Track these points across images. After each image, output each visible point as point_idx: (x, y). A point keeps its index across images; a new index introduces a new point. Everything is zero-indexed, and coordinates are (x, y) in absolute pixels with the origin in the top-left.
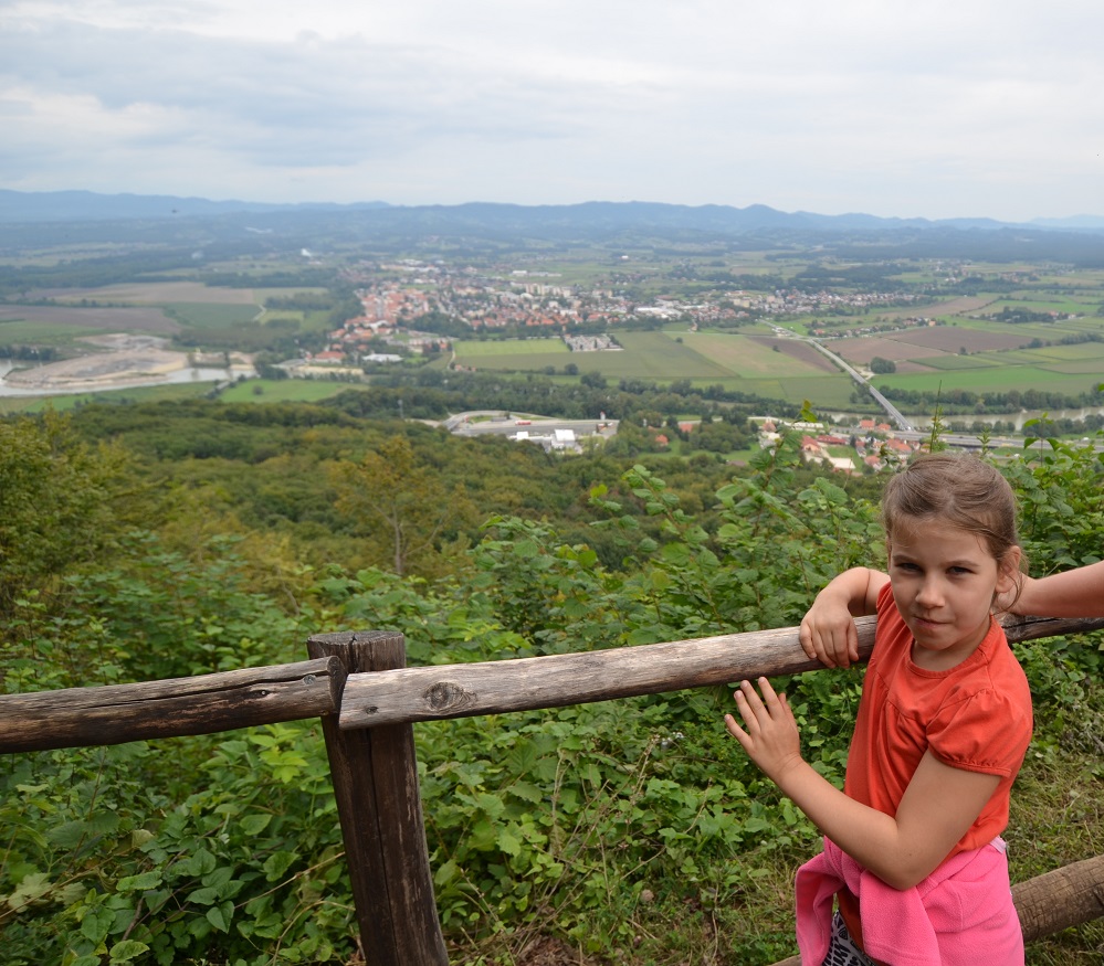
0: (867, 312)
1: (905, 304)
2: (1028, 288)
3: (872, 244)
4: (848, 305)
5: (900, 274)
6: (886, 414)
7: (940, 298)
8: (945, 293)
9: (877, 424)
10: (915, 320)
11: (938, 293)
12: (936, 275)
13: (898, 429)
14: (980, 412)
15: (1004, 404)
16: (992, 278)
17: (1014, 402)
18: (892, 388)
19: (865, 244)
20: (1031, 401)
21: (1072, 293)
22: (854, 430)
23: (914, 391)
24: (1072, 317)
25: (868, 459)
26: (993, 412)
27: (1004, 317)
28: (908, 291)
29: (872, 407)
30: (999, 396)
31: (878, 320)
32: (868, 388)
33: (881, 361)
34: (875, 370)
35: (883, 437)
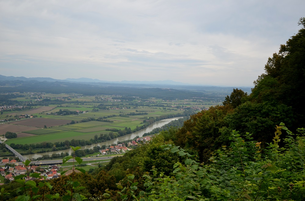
0: (2, 113)
1: (19, 110)
2: (68, 103)
3: (2, 86)
5: (16, 98)
6: (14, 155)
7: (34, 107)
8: (36, 105)
9: (10, 160)
10: (24, 116)
11: (33, 105)
12: (31, 98)
13: (20, 161)
14: (54, 150)
15: (64, 146)
16: (54, 99)
17: (67, 145)
18: (16, 144)
20: (74, 143)
21: (83, 104)
23: (25, 145)
24: (84, 112)
25: (7, 177)
26: (60, 150)
27: (60, 113)
28: (20, 105)
29: (7, 153)
30: (61, 143)
31: (7, 116)
32: (5, 145)
33: (10, 133)
34: (7, 137)
35: (13, 166)
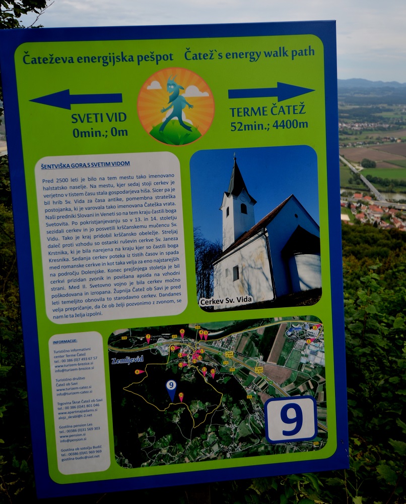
0: (361, 133)
1: (383, 129)
3: (366, 96)
4: (350, 129)
5: (381, 112)
6: (369, 191)
7: (404, 127)
9: (364, 196)
10: (389, 139)
11: (403, 124)
12: (403, 114)
13: (376, 200)
18: (373, 176)
19: (362, 96)
22: (350, 199)
23: (386, 179)
25: (357, 216)
28: (386, 122)
29: (361, 186)
31: (367, 138)
32: (359, 176)
33: (368, 161)
34: (364, 166)
35: (367, 204)
